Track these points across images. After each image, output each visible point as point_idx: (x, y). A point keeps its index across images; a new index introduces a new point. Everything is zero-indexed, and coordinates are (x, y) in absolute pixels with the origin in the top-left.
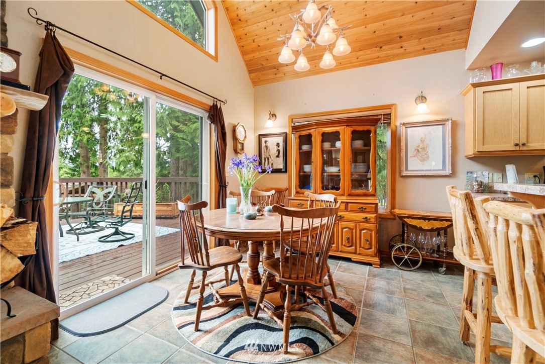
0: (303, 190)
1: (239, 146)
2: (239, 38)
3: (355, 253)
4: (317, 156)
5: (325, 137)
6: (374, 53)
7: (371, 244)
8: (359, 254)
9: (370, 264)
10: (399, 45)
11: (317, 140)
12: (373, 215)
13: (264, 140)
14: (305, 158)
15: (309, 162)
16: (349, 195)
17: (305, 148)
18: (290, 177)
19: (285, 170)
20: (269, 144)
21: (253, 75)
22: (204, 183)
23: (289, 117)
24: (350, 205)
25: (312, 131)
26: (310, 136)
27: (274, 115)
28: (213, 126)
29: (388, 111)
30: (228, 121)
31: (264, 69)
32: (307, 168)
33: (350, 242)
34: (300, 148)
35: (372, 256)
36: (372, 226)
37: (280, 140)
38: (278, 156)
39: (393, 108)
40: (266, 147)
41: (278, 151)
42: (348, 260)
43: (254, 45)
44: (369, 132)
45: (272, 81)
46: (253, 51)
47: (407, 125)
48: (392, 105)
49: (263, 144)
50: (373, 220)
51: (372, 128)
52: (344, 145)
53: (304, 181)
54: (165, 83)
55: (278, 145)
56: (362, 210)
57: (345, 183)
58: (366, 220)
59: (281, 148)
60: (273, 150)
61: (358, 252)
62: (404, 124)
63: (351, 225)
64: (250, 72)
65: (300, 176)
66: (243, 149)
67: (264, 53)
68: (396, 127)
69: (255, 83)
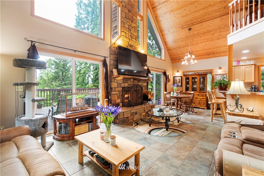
0: (187, 91)
1: (169, 80)
2: (169, 53)
3: (200, 106)
4: (190, 83)
5: (193, 78)
6: (207, 56)
7: (204, 104)
8: (202, 106)
9: (204, 109)
10: (214, 55)
11: (190, 79)
12: (205, 97)
13: (175, 78)
14: (187, 83)
15: (188, 84)
16: (199, 92)
17: (187, 80)
18: (183, 88)
19: (181, 86)
20: (176, 79)
21: (172, 61)
22: (162, 89)
23: (183, 72)
24: (199, 95)
25: (189, 77)
26: (189, 78)
27: (178, 71)
28: (164, 76)
29: (211, 71)
30: (167, 74)
31: (175, 59)
32: (188, 86)
33: (199, 104)
34: (186, 81)
35: (205, 107)
36: (205, 100)
37: (180, 78)
38: (179, 82)
39: (212, 70)
40: (176, 80)
41: (179, 81)
42: (199, 108)
43: (174, 54)
44: (205, 77)
45: (177, 62)
46: (173, 56)
47: (216, 75)
48: (212, 69)
49: (175, 79)
50: (205, 98)
51: (205, 76)
52: (198, 80)
53: (187, 89)
54: (158, 70)
55: (179, 79)
56: (202, 96)
57: (198, 89)
58: (203, 98)
59: (180, 80)
60: (178, 81)
61: (201, 106)
62: (215, 75)
63: (199, 99)
64: (171, 60)
65: (186, 88)
66: (170, 81)
67: (176, 56)
68: (213, 75)
69: (172, 63)
